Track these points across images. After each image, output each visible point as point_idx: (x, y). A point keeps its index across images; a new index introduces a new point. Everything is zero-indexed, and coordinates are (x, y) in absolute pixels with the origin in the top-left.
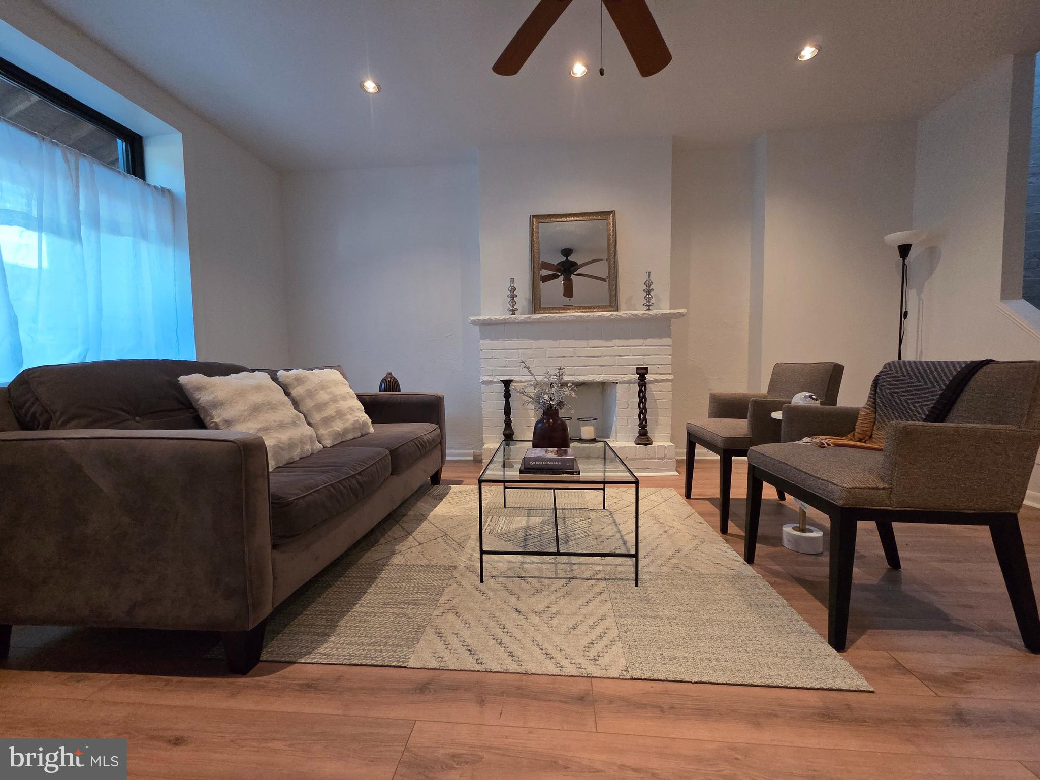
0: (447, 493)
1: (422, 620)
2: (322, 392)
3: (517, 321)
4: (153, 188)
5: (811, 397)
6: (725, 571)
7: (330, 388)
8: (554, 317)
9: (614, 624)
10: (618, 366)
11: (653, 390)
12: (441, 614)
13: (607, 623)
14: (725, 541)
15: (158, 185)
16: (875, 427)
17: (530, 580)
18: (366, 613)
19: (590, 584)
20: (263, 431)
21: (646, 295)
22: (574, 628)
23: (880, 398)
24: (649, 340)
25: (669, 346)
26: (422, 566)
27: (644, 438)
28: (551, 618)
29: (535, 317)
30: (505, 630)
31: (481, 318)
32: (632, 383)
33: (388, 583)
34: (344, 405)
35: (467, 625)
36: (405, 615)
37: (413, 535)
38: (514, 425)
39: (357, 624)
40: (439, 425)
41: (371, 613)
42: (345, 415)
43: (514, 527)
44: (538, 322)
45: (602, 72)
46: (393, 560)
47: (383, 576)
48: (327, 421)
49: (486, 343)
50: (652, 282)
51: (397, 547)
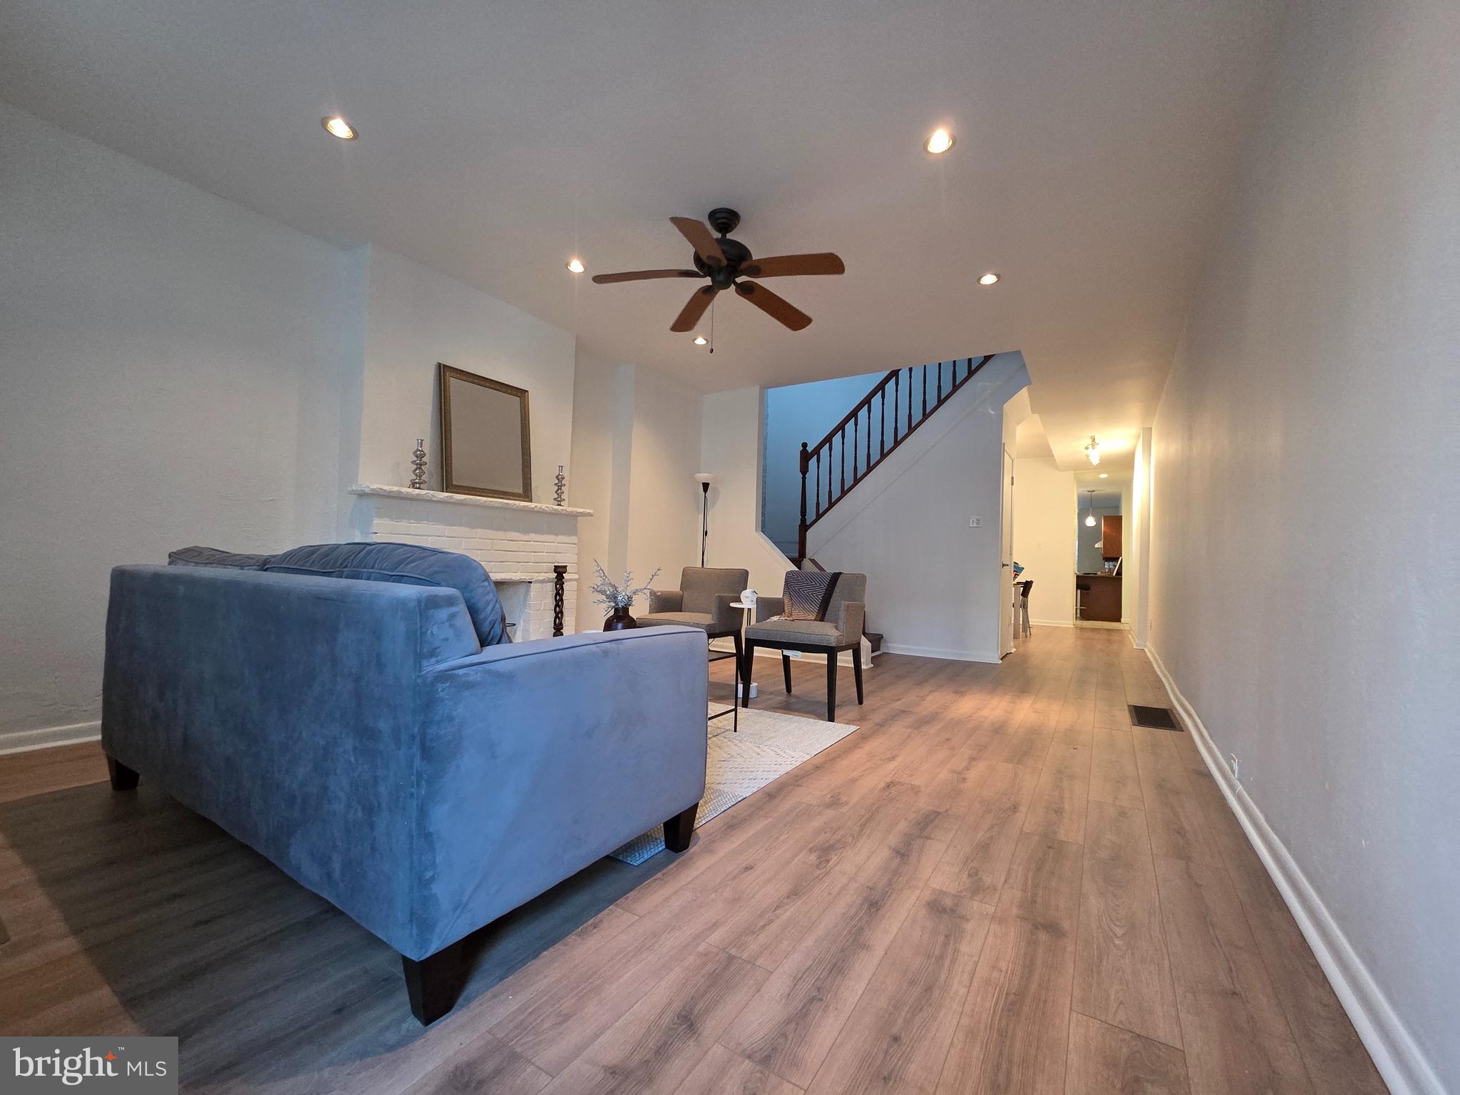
8: (480, 500)
10: (533, 563)
11: (570, 591)
16: (793, 609)
21: (558, 490)
25: (575, 544)
32: (547, 583)
49: (383, 524)
50: (563, 478)
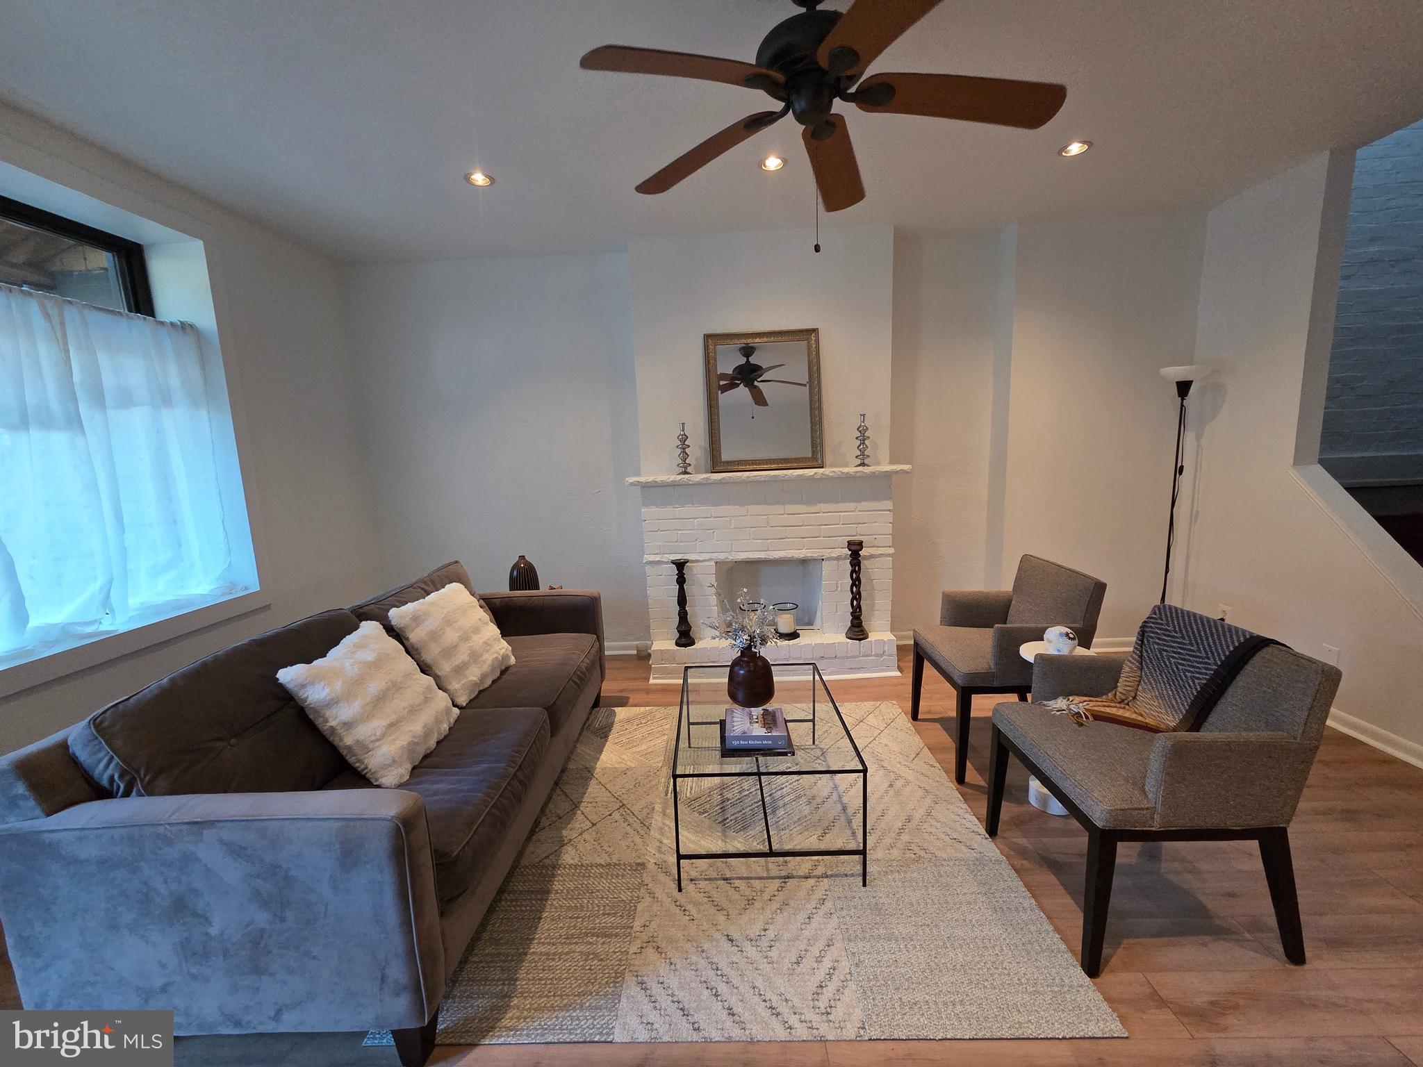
0: (612, 725)
1: (617, 963)
2: (448, 630)
3: (690, 483)
4: (170, 326)
5: (1067, 635)
6: (965, 853)
7: (458, 621)
9: (844, 953)
10: (824, 537)
11: (868, 567)
12: (639, 951)
13: (834, 953)
14: (961, 798)
15: (174, 320)
16: (1140, 688)
17: (737, 883)
18: (547, 954)
19: (810, 887)
20: (393, 727)
21: (860, 445)
22: (798, 963)
23: (1147, 651)
24: (863, 503)
25: (889, 510)
26: (602, 866)
27: (857, 630)
28: (771, 947)
29: (716, 478)
30: (719, 973)
31: (642, 479)
32: (841, 559)
33: (565, 899)
34: (477, 641)
35: (673, 967)
36: (596, 955)
37: (581, 808)
38: (690, 617)
39: (541, 975)
40: (596, 634)
41: (554, 954)
42: (481, 656)
43: (706, 786)
44: (721, 482)
45: (817, 249)
46: (564, 858)
47: (556, 888)
48: (459, 670)
49: (649, 512)
50: (867, 428)
51: (565, 833)
